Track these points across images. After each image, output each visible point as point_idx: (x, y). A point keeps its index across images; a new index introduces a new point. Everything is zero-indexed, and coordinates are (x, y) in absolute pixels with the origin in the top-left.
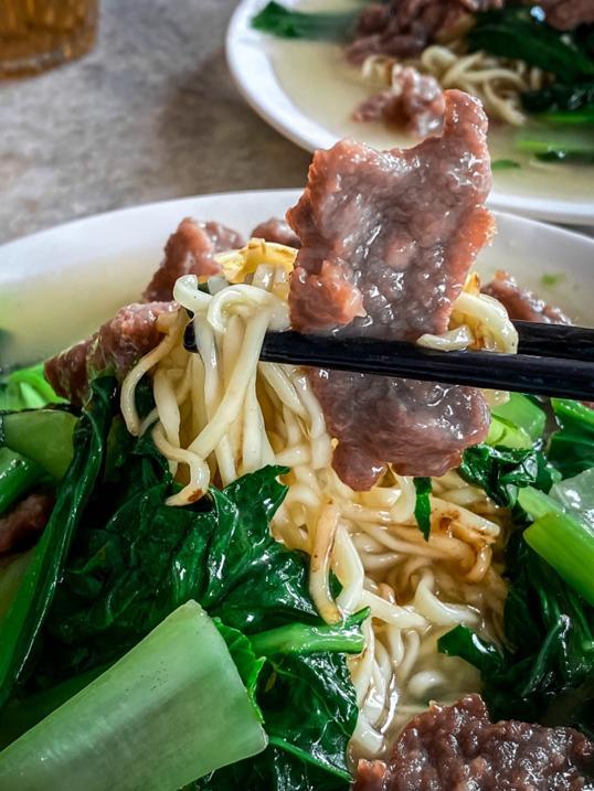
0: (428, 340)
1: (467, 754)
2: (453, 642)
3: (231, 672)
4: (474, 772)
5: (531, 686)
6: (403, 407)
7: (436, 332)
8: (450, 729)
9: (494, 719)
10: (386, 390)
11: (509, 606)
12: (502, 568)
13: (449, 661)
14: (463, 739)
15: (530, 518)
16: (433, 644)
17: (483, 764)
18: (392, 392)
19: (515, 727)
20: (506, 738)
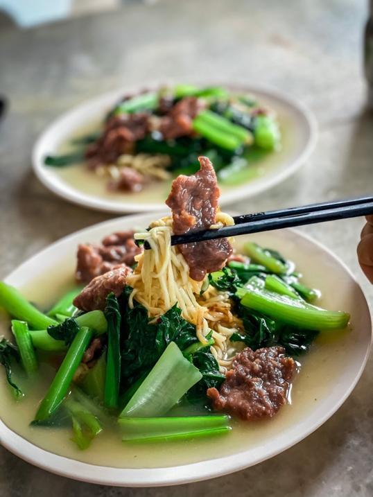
0: (213, 227)
1: (253, 361)
2: (233, 338)
3: (186, 361)
4: (257, 363)
5: (261, 339)
6: (211, 249)
7: (214, 224)
8: (245, 357)
9: (254, 350)
10: (203, 246)
11: (244, 324)
12: (237, 316)
13: (235, 343)
14: (249, 358)
15: (240, 297)
16: (228, 341)
17: (258, 360)
18: (206, 246)
19: (262, 350)
20: (260, 353)
